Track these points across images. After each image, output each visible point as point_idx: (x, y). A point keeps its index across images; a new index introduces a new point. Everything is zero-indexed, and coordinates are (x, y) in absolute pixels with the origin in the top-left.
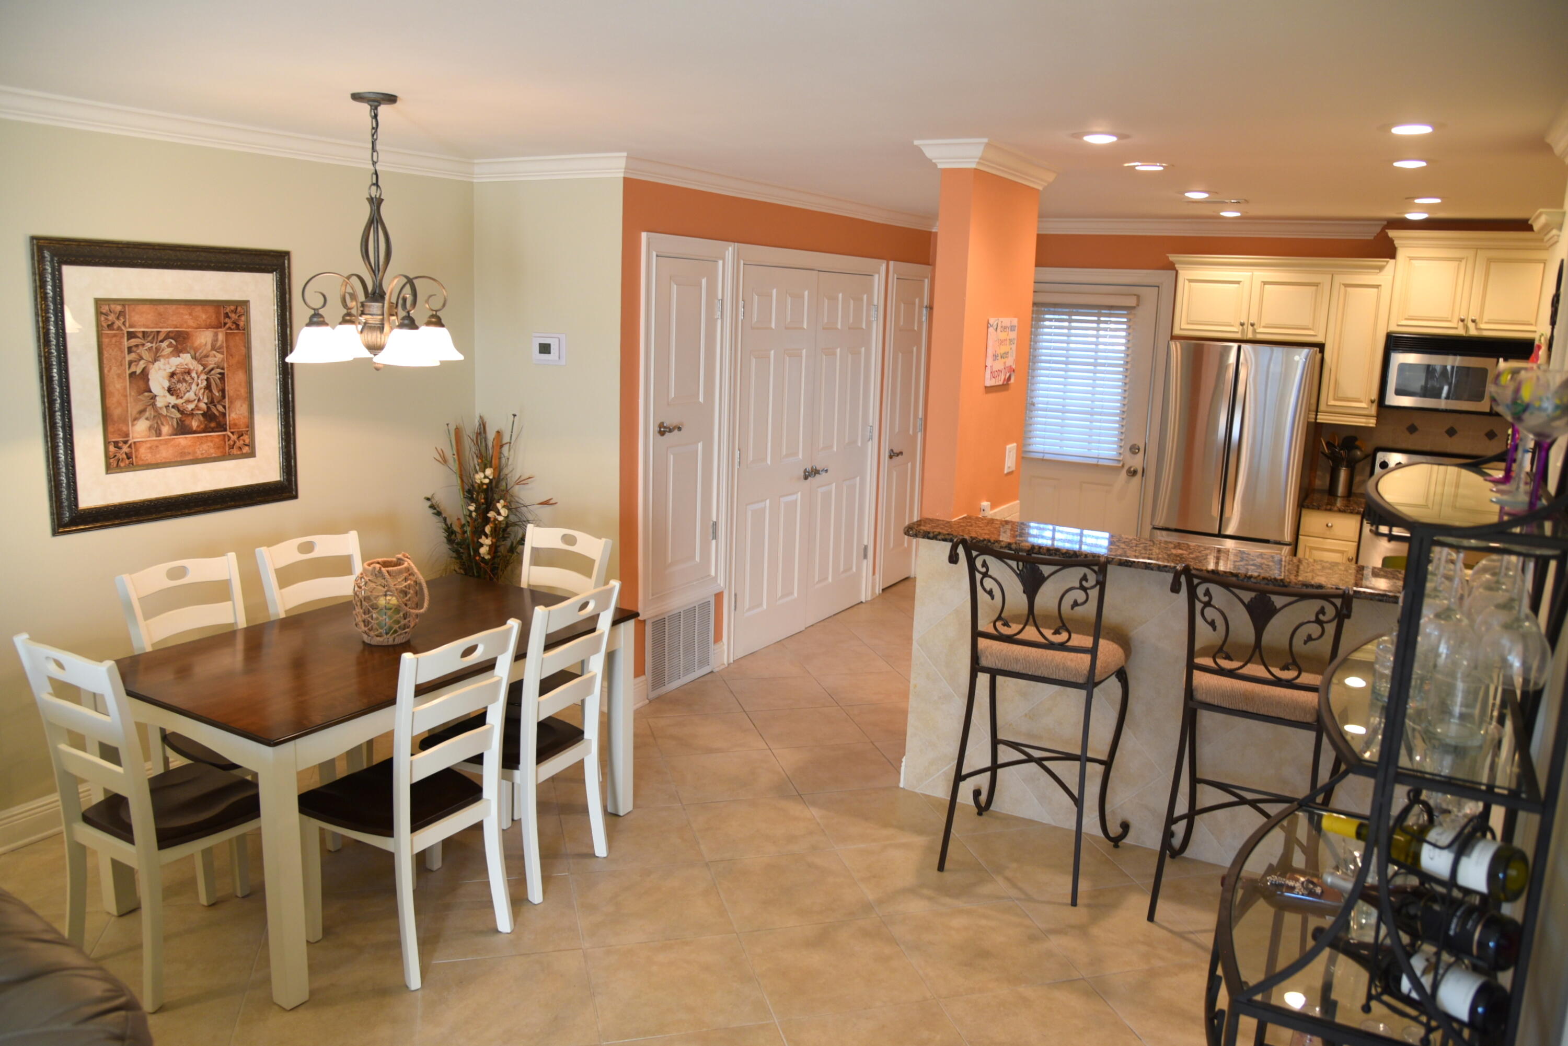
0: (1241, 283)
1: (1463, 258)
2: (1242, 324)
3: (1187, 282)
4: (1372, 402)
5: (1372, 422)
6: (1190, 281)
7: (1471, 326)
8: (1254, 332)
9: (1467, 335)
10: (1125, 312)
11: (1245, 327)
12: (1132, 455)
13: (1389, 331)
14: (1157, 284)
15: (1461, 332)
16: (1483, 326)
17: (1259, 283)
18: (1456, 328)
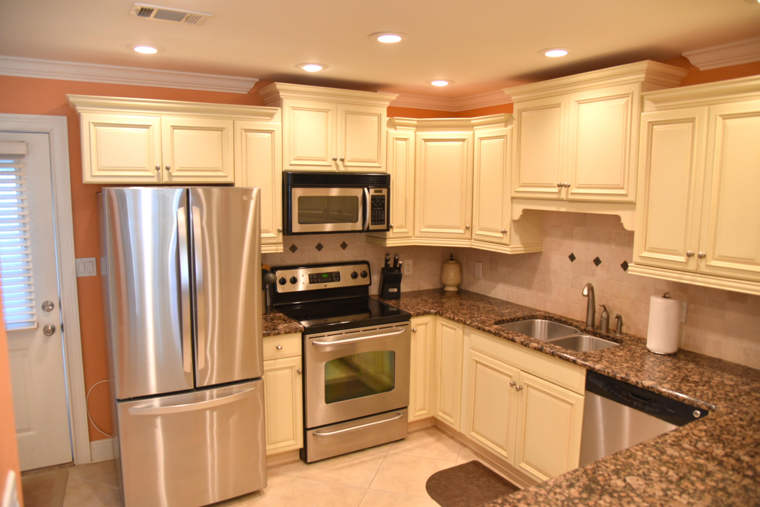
0: (150, 128)
1: (329, 110)
2: (158, 169)
3: (92, 126)
4: (279, 231)
5: (280, 249)
6: (96, 124)
7: (339, 163)
8: (170, 175)
9: (338, 171)
10: (11, 161)
11: (160, 171)
12: (48, 313)
13: (284, 170)
14: (48, 132)
15: (333, 169)
16: (347, 164)
17: (169, 128)
18: (330, 166)
